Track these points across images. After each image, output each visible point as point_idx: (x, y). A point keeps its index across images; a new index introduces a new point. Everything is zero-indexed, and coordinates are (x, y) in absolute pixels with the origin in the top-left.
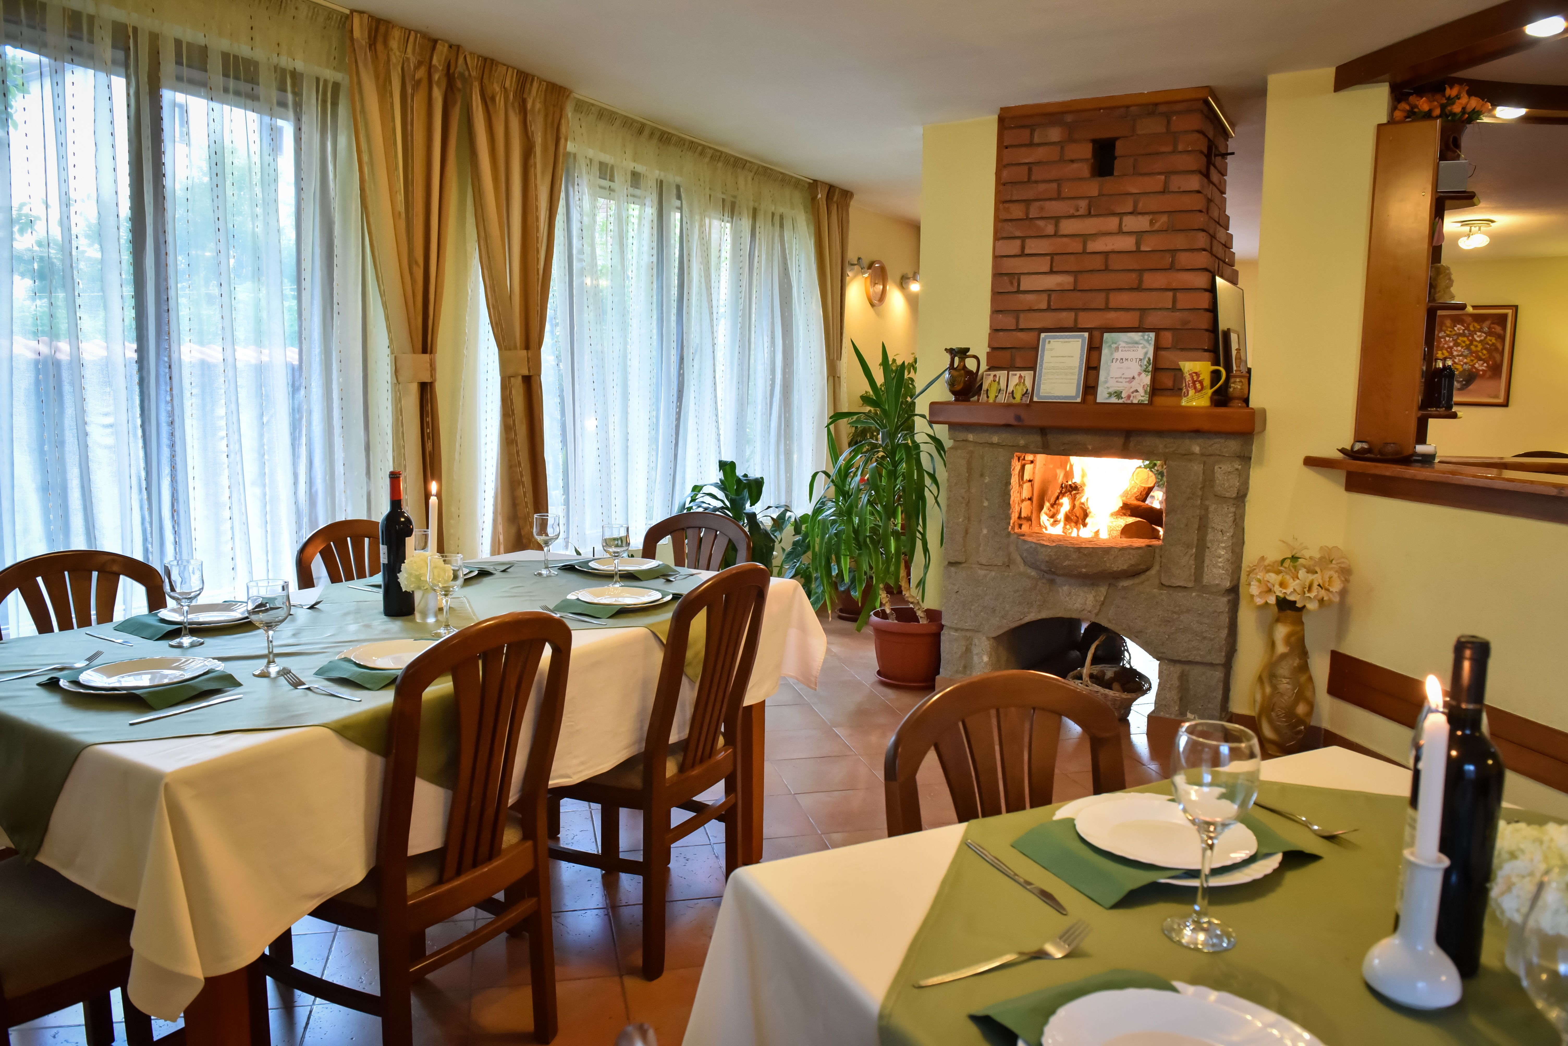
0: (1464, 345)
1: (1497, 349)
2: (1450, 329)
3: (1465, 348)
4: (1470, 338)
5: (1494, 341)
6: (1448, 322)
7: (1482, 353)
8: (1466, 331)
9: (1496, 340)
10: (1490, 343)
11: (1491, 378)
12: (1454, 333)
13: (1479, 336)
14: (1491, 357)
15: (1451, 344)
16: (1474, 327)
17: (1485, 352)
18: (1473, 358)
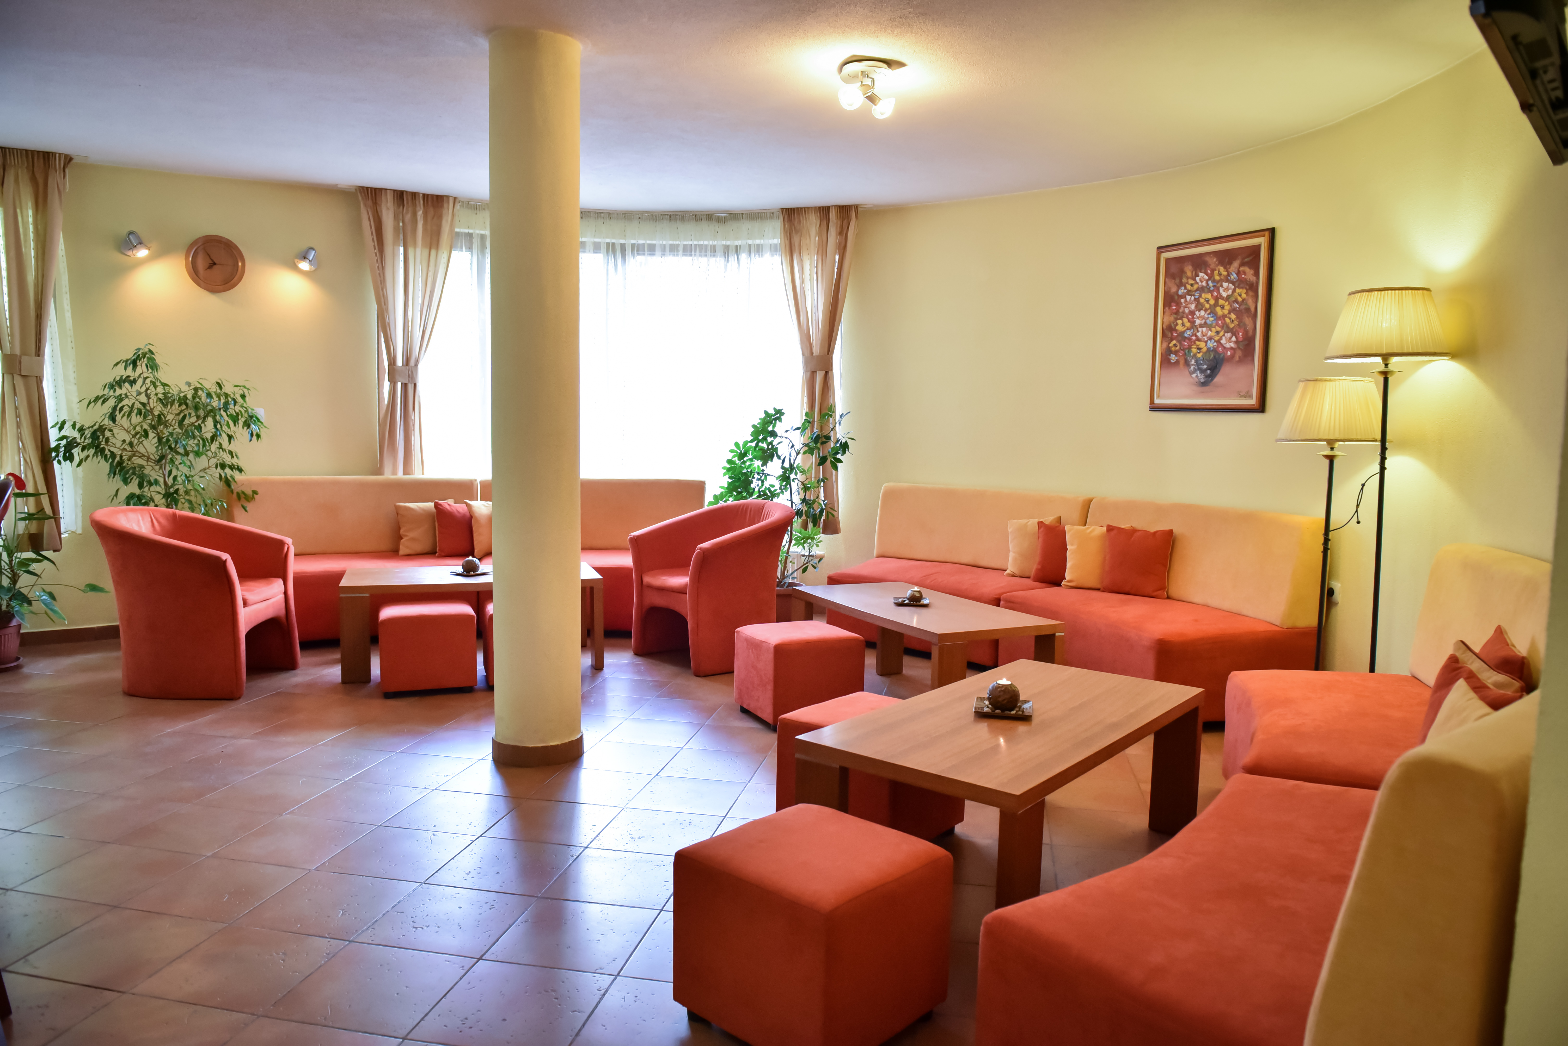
0: (1207, 306)
1: (1248, 310)
2: (1191, 282)
3: (1209, 311)
4: (1215, 294)
5: (1244, 296)
6: (1189, 270)
7: (1230, 319)
8: (1210, 283)
9: (1246, 293)
10: (1240, 299)
11: (1241, 361)
12: (1196, 286)
13: (1227, 289)
14: (1241, 324)
15: (1193, 307)
16: (1220, 275)
17: (1233, 316)
18: (1219, 329)
